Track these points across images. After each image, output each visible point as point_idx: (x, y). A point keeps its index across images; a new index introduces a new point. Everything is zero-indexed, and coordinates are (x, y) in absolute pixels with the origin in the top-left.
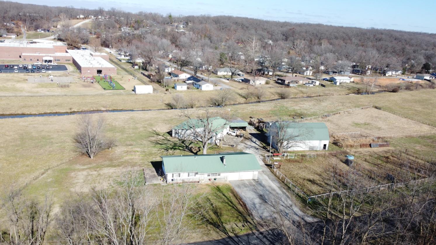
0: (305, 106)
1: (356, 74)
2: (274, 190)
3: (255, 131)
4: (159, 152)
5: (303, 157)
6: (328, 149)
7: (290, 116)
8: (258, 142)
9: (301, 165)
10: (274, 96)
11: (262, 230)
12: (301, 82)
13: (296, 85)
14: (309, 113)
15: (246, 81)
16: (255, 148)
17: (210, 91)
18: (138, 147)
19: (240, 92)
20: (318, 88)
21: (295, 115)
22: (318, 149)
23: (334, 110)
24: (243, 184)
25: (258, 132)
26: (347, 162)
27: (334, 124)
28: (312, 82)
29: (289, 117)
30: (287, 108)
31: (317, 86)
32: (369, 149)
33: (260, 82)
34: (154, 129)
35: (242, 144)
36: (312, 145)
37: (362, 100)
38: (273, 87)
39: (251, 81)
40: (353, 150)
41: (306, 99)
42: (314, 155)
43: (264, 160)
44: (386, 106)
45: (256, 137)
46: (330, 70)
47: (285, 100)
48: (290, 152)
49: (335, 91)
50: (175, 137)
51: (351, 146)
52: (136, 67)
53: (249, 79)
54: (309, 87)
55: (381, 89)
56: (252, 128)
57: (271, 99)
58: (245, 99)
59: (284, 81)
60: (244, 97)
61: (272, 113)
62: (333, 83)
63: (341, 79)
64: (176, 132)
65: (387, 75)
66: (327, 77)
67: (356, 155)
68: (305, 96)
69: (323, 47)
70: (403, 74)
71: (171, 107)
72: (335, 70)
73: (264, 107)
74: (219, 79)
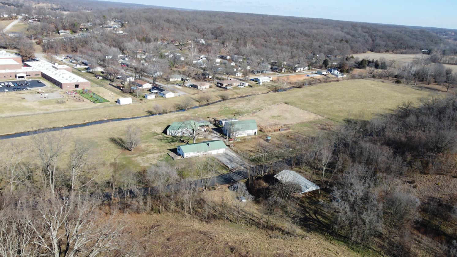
0: (240, 105)
1: (274, 71)
3: (214, 127)
4: (166, 144)
5: (244, 140)
6: (257, 134)
7: (232, 114)
8: (218, 134)
9: (244, 144)
11: (233, 171)
12: (235, 84)
13: (232, 87)
14: (243, 111)
15: (194, 86)
16: (218, 137)
17: (172, 98)
18: (152, 143)
19: (194, 97)
20: (247, 89)
21: (236, 113)
22: (252, 135)
23: (259, 107)
24: (218, 155)
25: (216, 127)
26: (267, 140)
27: (260, 118)
28: (243, 84)
30: (229, 108)
31: (247, 87)
32: (279, 132)
33: (205, 86)
34: (153, 131)
35: (209, 135)
36: (249, 133)
37: (277, 97)
38: (216, 91)
39: (199, 87)
40: (271, 133)
41: (240, 99)
42: (250, 138)
43: (225, 144)
44: (292, 101)
45: (216, 131)
46: (255, 71)
47: (226, 101)
48: (237, 138)
49: (259, 90)
50: (169, 135)
51: (270, 131)
52: (101, 78)
53: (197, 85)
54: (241, 89)
55: (291, 86)
56: (212, 125)
57: (216, 101)
58: (198, 103)
59: (223, 85)
60: (198, 101)
61: (220, 113)
62: (258, 83)
63: (263, 79)
64: (170, 132)
65: (297, 71)
66: (253, 77)
67: (272, 136)
68: (239, 96)
69: (248, 47)
70: (309, 69)
71: (151, 113)
72: (258, 69)
73: (214, 109)
74: (173, 85)
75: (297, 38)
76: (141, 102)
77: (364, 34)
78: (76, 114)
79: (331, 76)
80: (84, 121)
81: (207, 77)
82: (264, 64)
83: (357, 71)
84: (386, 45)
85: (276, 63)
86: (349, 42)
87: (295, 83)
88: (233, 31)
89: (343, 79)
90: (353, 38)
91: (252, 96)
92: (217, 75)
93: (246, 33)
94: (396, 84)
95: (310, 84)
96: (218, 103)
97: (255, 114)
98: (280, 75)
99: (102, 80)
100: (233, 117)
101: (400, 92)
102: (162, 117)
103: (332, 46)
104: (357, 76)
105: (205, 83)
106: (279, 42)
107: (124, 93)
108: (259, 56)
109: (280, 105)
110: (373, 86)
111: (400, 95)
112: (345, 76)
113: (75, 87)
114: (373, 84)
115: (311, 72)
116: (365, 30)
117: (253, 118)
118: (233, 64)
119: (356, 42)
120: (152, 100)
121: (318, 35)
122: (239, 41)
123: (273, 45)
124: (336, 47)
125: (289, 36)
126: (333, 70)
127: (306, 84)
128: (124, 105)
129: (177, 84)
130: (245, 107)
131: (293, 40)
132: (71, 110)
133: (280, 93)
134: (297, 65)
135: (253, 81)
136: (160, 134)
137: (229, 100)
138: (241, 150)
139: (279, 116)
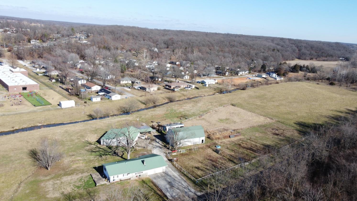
0: (187, 108)
1: (219, 75)
2: (176, 177)
3: (157, 134)
4: (96, 159)
5: (190, 151)
6: (205, 142)
7: (178, 117)
8: (160, 142)
9: (190, 157)
10: (164, 100)
12: (182, 87)
13: (179, 89)
14: (190, 113)
15: (143, 89)
16: (159, 147)
17: (119, 100)
18: (79, 156)
19: (141, 99)
20: (194, 90)
21: (182, 117)
22: (199, 144)
23: (206, 109)
24: (157, 176)
25: (159, 134)
26: (217, 151)
27: (207, 121)
28: (190, 86)
29: (178, 119)
30: (175, 111)
31: (193, 89)
32: (229, 139)
33: (154, 88)
34: (86, 139)
35: (150, 145)
36: (195, 142)
37: (223, 99)
38: (163, 93)
39: (147, 89)
40: (220, 141)
41: (187, 101)
42: (197, 148)
43: (167, 157)
44: (238, 103)
45: (158, 139)
46: (201, 74)
47: (173, 103)
48: (182, 148)
49: (206, 92)
50: (103, 145)
51: (219, 138)
52: (54, 81)
53: (145, 87)
54: (188, 91)
55: (235, 88)
56: (154, 131)
57: (163, 103)
58: (145, 105)
59: (170, 87)
60: (144, 103)
61: (166, 116)
62: (204, 85)
63: (209, 82)
64: (104, 141)
65: (239, 75)
66: (199, 80)
67: (222, 144)
68: (186, 98)
69: (195, 54)
70: (249, 73)
71: (92, 117)
72: (204, 73)
73: (159, 111)
74: (122, 87)
75: (237, 47)
76: (85, 104)
77: (291, 45)
78: (8, 119)
79: (270, 79)
80: (13, 128)
81: (157, 79)
82: (209, 68)
83: (292, 75)
84: (310, 53)
85: (220, 68)
86: (280, 51)
87: (239, 85)
88: (182, 42)
89: (281, 81)
90: (283, 48)
91: (198, 98)
92: (165, 78)
93: (193, 43)
94: (331, 86)
95: (252, 86)
96: (165, 105)
97: (202, 118)
98: (224, 78)
99: (54, 83)
100: (179, 121)
101: (337, 94)
102: (103, 122)
103: (267, 54)
104: (293, 79)
105: (154, 85)
106: (222, 51)
107: (71, 95)
108: (205, 61)
109: (228, 107)
110: (310, 88)
111: (338, 96)
112: (282, 79)
113: (23, 90)
114: (310, 86)
115: (251, 76)
116: (291, 42)
117: (200, 121)
118: (181, 68)
119: (286, 51)
120: (97, 103)
121: (254, 45)
122: (187, 49)
123: (217, 53)
124: (270, 55)
125: (230, 46)
126: (271, 74)
127: (248, 86)
128: (66, 108)
129: (127, 86)
130: (191, 110)
131: (233, 49)
132: (4, 115)
133: (225, 94)
134: (238, 70)
135: (200, 83)
136: (93, 143)
137: (176, 102)
138: (186, 167)
139: (227, 119)
